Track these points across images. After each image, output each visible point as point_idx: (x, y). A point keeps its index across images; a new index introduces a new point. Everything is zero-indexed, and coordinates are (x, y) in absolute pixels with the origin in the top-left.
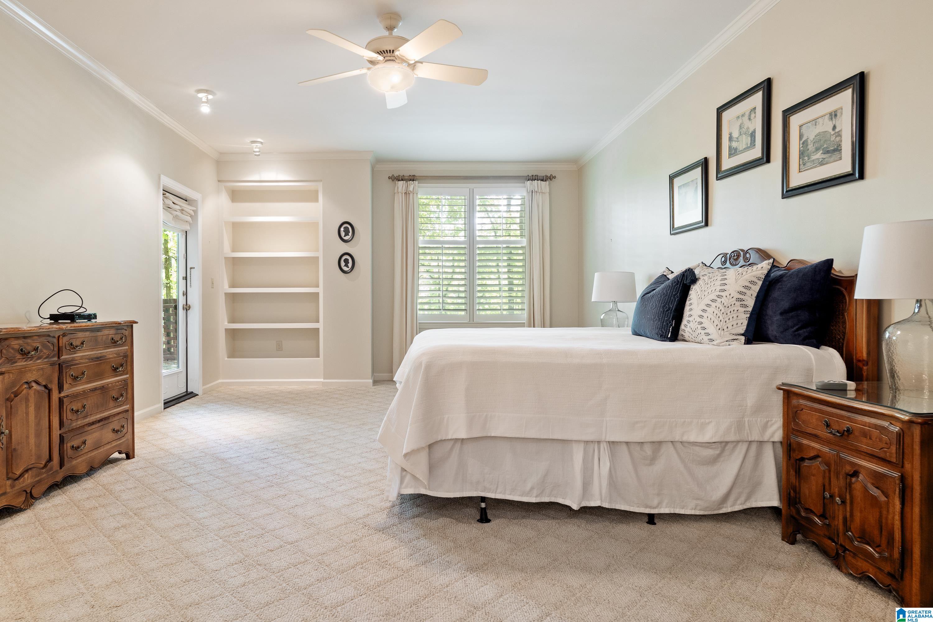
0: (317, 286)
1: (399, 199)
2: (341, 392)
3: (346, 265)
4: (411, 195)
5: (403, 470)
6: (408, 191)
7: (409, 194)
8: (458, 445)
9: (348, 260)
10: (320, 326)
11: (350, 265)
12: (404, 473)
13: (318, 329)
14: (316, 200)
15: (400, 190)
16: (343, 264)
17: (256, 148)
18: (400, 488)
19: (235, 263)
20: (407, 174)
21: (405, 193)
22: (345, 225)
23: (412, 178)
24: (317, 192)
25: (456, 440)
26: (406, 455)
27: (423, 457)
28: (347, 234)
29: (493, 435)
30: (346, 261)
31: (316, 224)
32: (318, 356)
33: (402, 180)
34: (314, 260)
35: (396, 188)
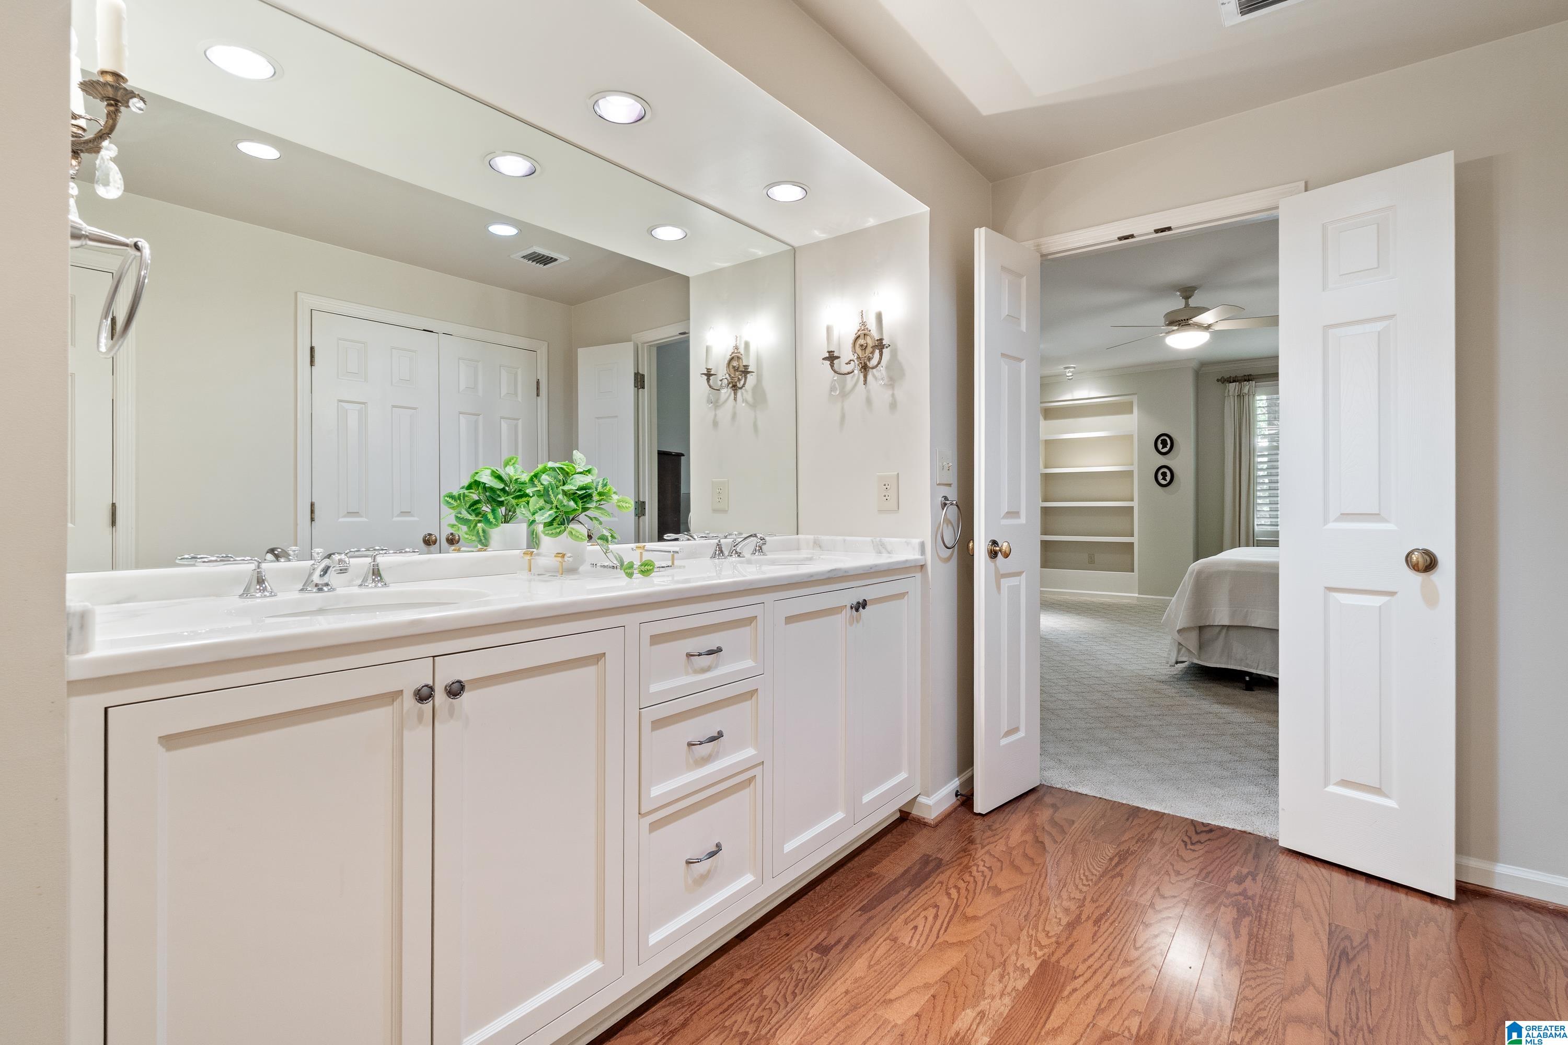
0: (1132, 500)
1: (1230, 405)
2: (1156, 607)
3: (1164, 479)
4: (1246, 398)
5: (1180, 644)
6: (1242, 392)
7: (1243, 396)
8: (1224, 631)
9: (1166, 473)
10: (1135, 540)
11: (1168, 478)
12: (1181, 647)
13: (1132, 544)
14: (1131, 412)
15: (1231, 393)
16: (1160, 477)
17: (1068, 372)
18: (1177, 657)
19: (1047, 478)
20: (1240, 373)
21: (1239, 396)
22: (1162, 438)
23: (1248, 378)
24: (1131, 403)
25: (1223, 626)
26: (1179, 631)
27: (1194, 635)
28: (1164, 446)
29: (1253, 625)
30: (1164, 474)
31: (1129, 437)
32: (1133, 571)
33: (1234, 381)
34: (1129, 474)
35: (1227, 391)
